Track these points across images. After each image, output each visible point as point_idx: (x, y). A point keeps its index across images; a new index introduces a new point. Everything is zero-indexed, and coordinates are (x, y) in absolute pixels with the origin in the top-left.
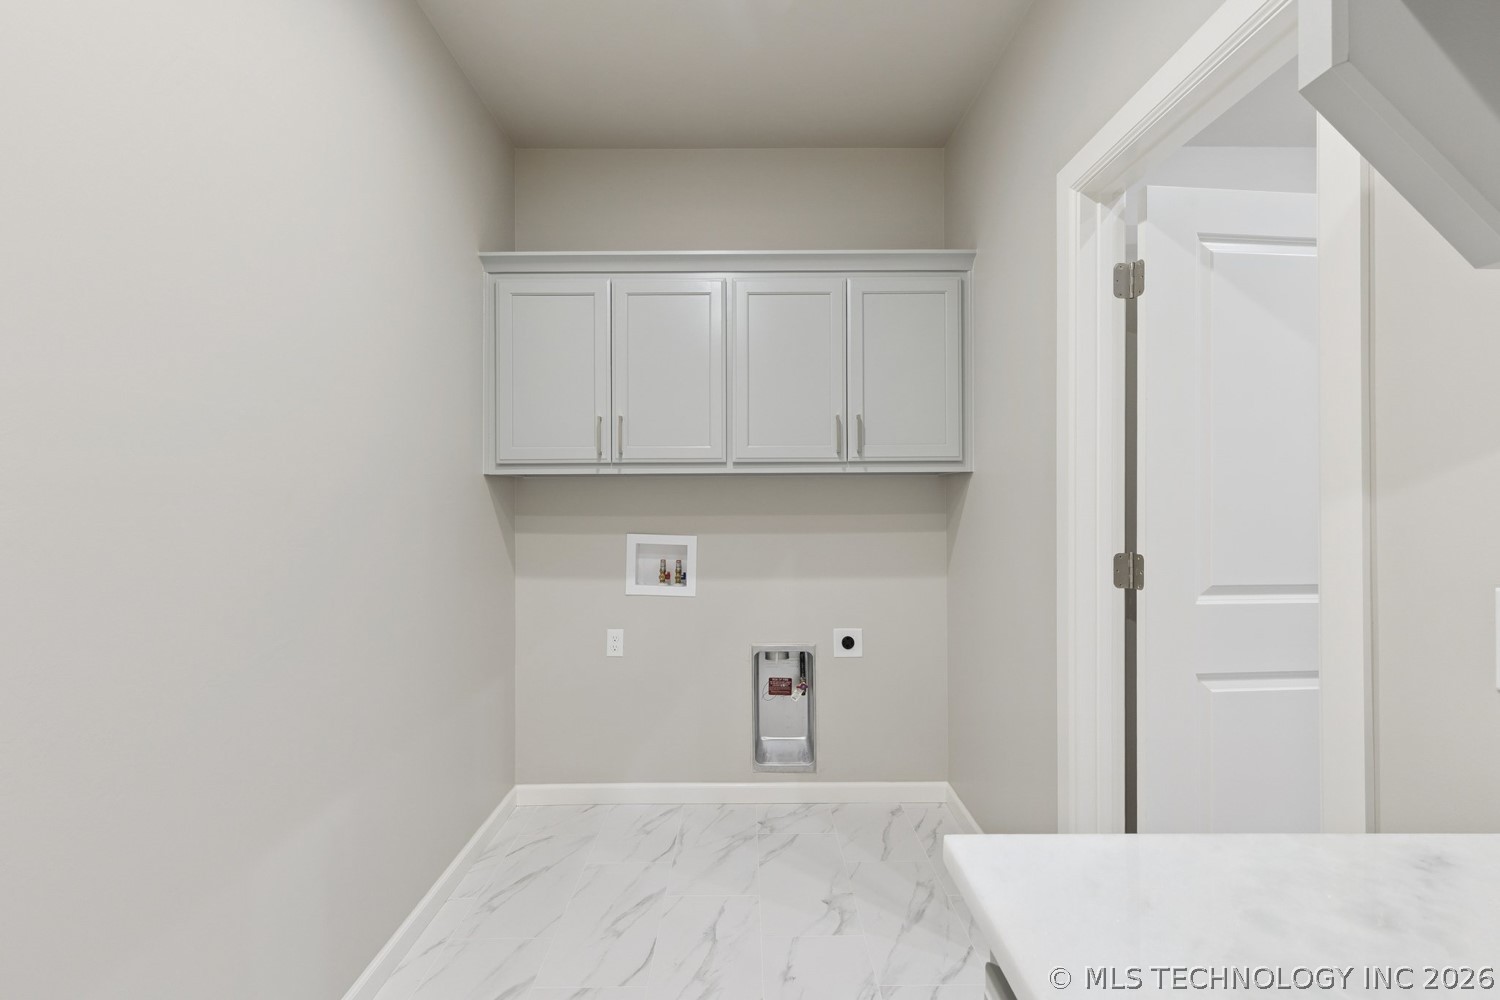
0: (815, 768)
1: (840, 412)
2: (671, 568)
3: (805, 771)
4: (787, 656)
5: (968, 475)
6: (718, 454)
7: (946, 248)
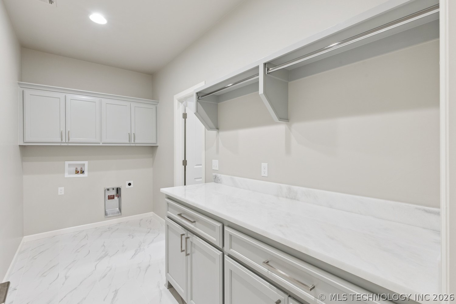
0: (121, 214)
1: (130, 132)
2: (79, 169)
3: (119, 215)
4: (113, 189)
5: (157, 146)
6: (98, 141)
7: (152, 100)
